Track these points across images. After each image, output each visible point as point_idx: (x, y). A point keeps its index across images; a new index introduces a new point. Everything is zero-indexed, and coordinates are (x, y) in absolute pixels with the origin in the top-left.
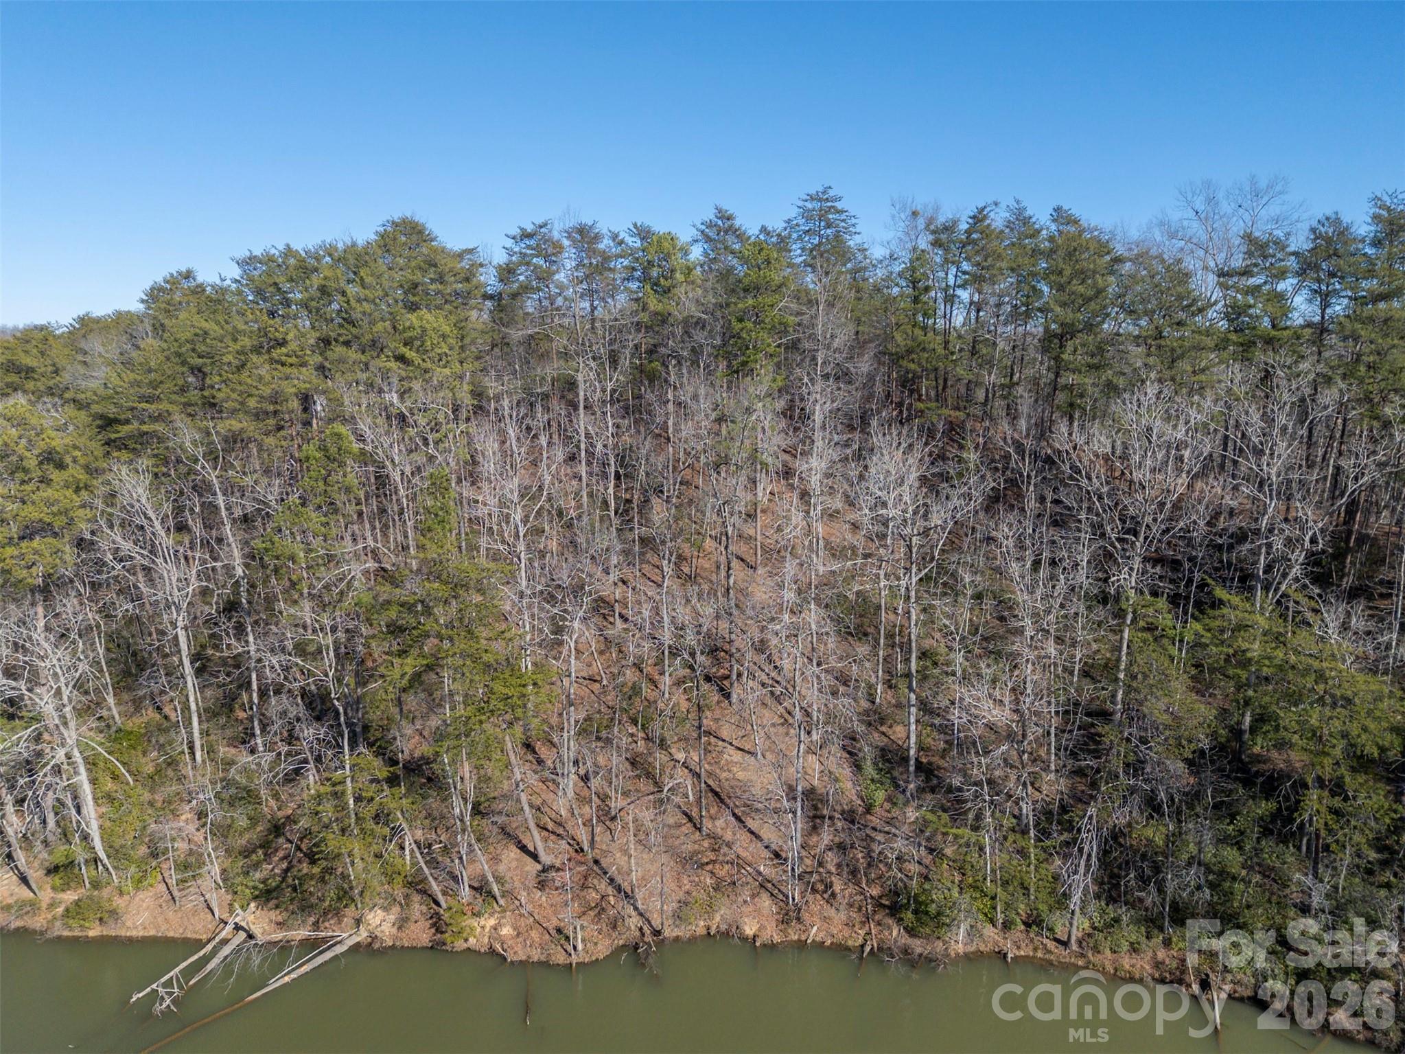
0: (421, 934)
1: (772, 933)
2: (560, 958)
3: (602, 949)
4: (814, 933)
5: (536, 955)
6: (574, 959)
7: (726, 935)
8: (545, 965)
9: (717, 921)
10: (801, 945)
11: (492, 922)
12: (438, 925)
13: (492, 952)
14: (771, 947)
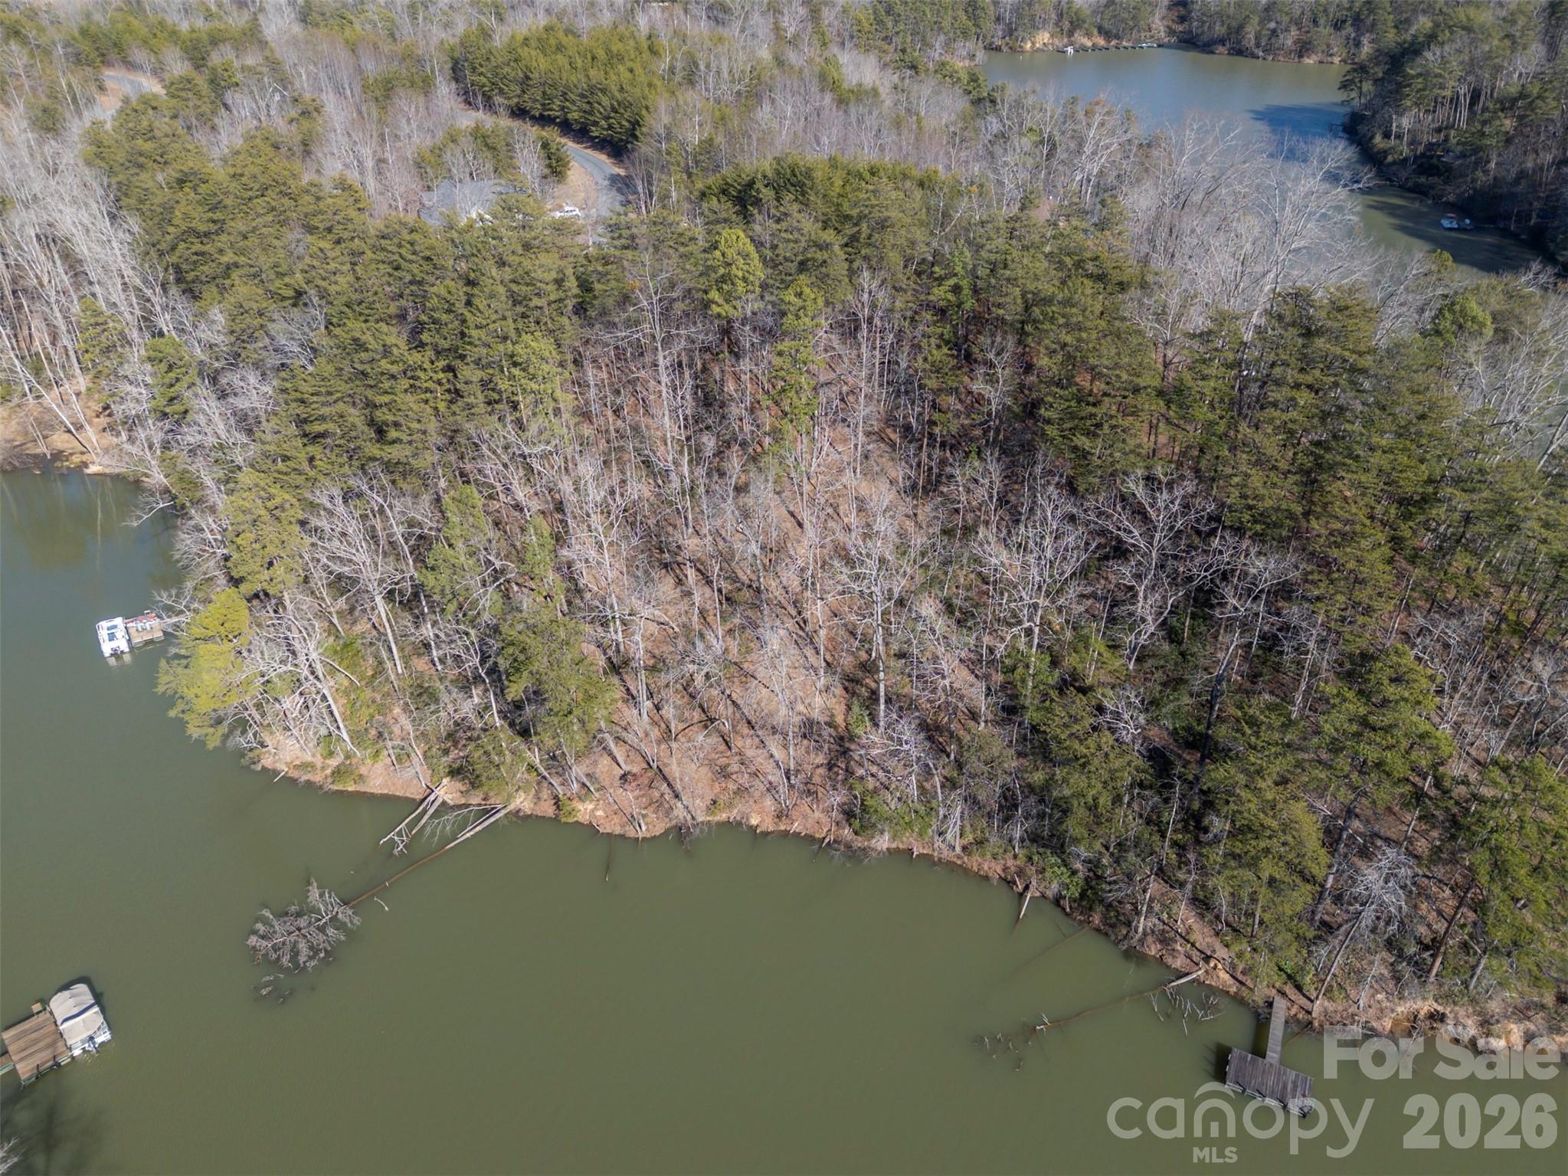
0: (547, 809)
1: (769, 825)
2: (631, 834)
3: (658, 830)
4: (796, 827)
5: (618, 831)
6: (640, 835)
7: (739, 824)
8: (622, 836)
9: (734, 814)
10: (786, 833)
11: (591, 807)
12: (557, 803)
13: (591, 825)
14: (765, 834)
